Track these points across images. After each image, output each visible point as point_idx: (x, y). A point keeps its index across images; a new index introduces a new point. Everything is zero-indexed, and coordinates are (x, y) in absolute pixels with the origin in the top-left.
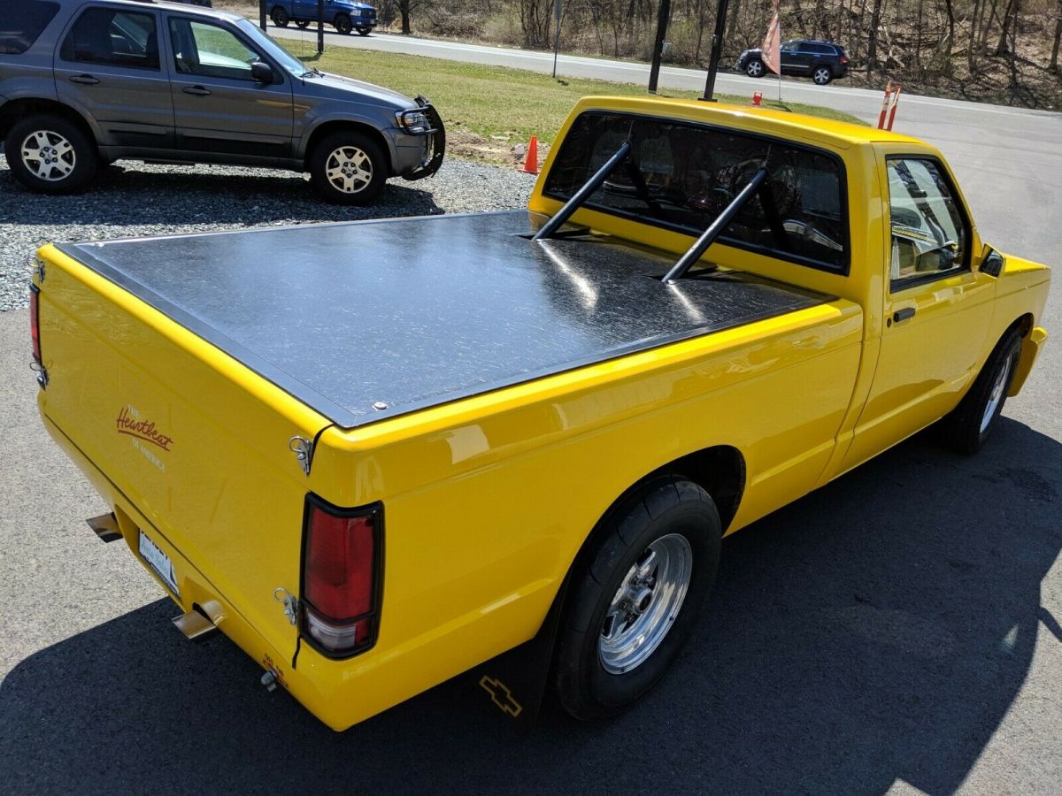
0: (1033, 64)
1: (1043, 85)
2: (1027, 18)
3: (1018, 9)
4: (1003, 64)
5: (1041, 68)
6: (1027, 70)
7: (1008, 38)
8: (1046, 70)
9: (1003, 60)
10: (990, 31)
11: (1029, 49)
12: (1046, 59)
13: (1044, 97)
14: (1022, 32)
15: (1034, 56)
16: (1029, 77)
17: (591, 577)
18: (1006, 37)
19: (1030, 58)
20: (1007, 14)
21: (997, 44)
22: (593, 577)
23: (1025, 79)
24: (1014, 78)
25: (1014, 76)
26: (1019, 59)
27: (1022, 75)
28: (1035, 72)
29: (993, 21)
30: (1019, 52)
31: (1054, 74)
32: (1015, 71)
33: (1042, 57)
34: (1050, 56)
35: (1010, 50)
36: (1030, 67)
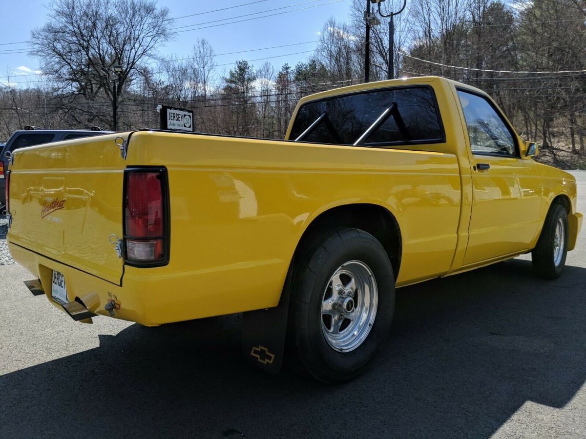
0: (564, 151)
1: (571, 159)
2: (555, 130)
3: (549, 127)
4: (548, 152)
5: (568, 152)
6: (560, 153)
7: (547, 140)
8: (571, 152)
9: (547, 151)
10: (537, 138)
11: (559, 144)
12: (569, 148)
13: (573, 165)
14: (554, 136)
15: (563, 147)
16: (563, 156)
17: (308, 270)
18: (546, 139)
19: (561, 148)
20: (544, 129)
21: (542, 143)
22: (310, 270)
23: (561, 158)
24: (555, 158)
25: (555, 157)
26: (556, 149)
27: (559, 156)
28: (566, 154)
29: (537, 133)
30: (555, 146)
31: (575, 154)
32: (555, 155)
33: (567, 147)
34: (571, 146)
35: (550, 145)
36: (562, 152)
